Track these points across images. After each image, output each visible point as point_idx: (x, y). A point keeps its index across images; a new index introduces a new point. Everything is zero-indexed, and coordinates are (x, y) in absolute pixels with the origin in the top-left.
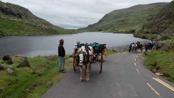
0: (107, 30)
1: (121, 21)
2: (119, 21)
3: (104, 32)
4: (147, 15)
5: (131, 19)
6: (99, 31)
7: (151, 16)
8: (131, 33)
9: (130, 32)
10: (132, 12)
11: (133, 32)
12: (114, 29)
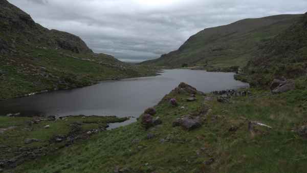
0: (195, 65)
2: (213, 50)
3: (192, 69)
4: (258, 40)
6: (183, 66)
7: (264, 40)
9: (232, 70)
10: (234, 33)
11: (235, 69)
12: (206, 62)
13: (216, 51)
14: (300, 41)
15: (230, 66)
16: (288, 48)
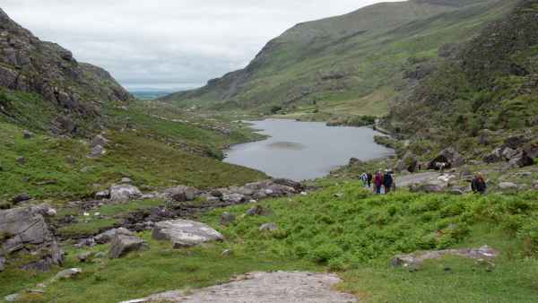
1: (331, 78)
2: (326, 78)
4: (404, 58)
5: (359, 70)
6: (272, 111)
7: (415, 61)
8: (367, 125)
9: (365, 122)
11: (369, 121)
12: (315, 103)
13: (329, 81)
14: (456, 88)
15: (362, 115)
16: (441, 97)
